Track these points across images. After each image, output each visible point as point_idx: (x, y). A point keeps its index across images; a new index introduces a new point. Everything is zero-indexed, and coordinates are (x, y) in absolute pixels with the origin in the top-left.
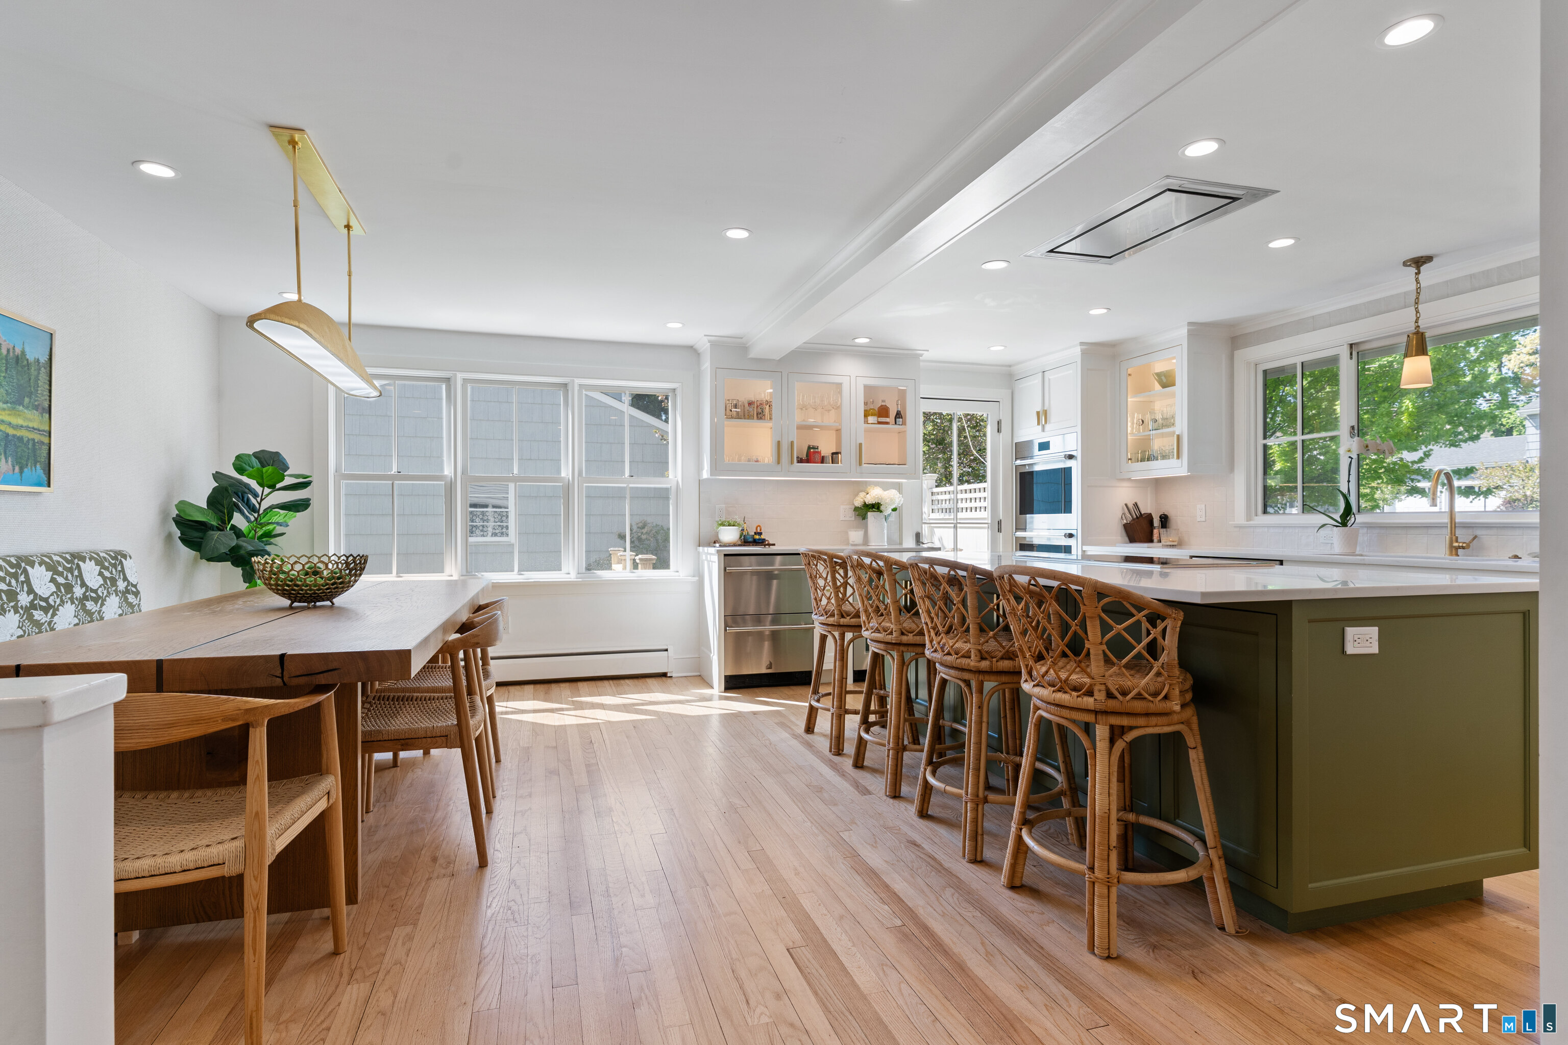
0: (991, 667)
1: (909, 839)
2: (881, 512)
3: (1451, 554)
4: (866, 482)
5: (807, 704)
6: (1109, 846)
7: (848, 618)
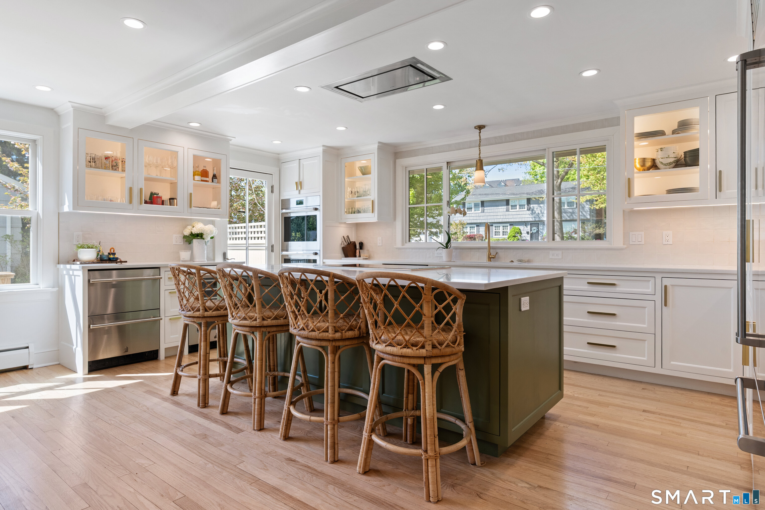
0: (342, 336)
1: (286, 457)
2: (204, 239)
3: (489, 261)
4: (191, 219)
5: (173, 374)
6: (434, 435)
7: (211, 311)
